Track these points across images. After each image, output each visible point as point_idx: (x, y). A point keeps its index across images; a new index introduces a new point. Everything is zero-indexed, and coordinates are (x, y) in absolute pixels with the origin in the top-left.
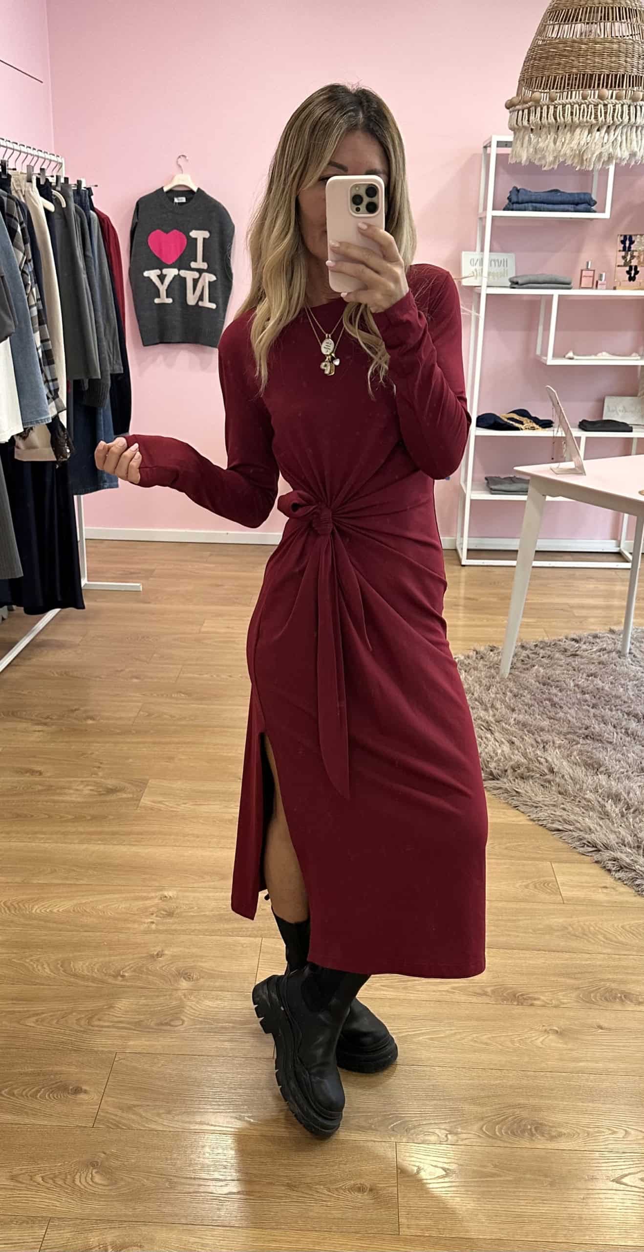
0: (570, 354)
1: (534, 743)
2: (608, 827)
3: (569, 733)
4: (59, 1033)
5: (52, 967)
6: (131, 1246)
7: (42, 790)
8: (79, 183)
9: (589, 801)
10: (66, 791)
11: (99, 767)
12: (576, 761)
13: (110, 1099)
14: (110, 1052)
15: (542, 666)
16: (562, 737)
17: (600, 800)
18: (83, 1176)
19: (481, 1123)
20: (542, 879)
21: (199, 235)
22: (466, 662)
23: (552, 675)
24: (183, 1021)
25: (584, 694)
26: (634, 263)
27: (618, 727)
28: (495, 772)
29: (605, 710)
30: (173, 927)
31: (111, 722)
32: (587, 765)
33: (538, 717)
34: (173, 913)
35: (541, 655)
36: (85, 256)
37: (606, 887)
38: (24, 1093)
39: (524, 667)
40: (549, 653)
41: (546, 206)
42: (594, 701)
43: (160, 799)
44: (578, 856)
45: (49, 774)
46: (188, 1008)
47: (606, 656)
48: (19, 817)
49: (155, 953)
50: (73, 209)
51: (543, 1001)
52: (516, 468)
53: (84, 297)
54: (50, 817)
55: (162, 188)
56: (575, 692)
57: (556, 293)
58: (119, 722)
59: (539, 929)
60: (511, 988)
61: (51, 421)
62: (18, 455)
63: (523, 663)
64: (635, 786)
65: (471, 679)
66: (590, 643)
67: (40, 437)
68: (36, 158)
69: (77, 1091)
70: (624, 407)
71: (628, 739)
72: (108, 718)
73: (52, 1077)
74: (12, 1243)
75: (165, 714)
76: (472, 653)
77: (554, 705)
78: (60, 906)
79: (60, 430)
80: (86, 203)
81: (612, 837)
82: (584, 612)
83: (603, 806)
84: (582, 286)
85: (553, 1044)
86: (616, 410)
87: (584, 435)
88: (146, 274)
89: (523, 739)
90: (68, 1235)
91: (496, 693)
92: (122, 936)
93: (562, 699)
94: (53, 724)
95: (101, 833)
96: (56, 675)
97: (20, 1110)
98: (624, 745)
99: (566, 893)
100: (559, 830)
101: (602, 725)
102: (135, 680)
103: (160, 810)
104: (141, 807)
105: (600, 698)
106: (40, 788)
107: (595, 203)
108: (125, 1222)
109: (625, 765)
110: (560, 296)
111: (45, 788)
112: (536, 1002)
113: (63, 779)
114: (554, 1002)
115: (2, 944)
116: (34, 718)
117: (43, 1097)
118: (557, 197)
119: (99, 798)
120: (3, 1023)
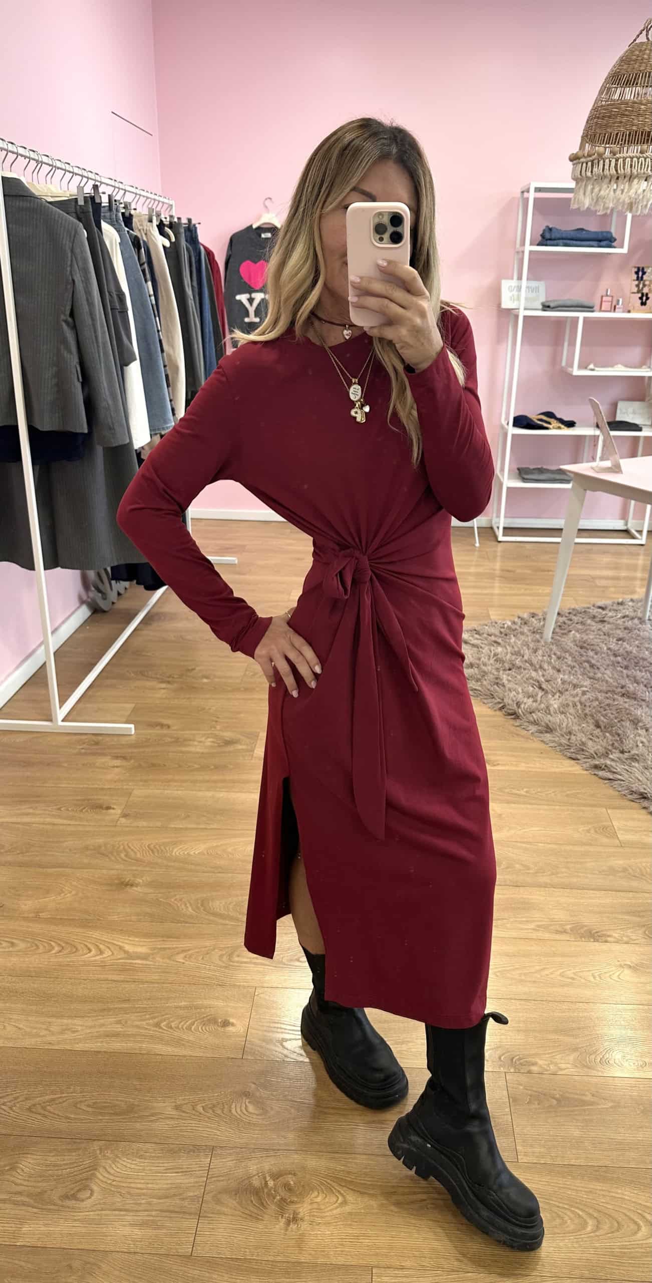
0: (591, 366)
4: (205, 968)
5: (194, 907)
6: (286, 1174)
7: (170, 743)
8: (190, 220)
10: (191, 743)
11: (216, 721)
14: (251, 987)
15: (577, 631)
18: (238, 1106)
20: (601, 824)
22: (514, 627)
23: (587, 640)
25: (617, 656)
26: (645, 290)
31: (224, 680)
33: (581, 677)
35: (576, 621)
38: (180, 1027)
39: (562, 632)
40: (581, 619)
41: (575, 242)
42: (625, 663)
44: (629, 803)
45: (175, 728)
47: (630, 622)
48: (153, 767)
50: (183, 245)
51: (616, 938)
54: (180, 766)
55: (251, 226)
56: (608, 655)
57: (581, 315)
58: (230, 681)
59: (603, 871)
60: (586, 926)
63: (562, 628)
65: (519, 643)
66: (615, 610)
69: (226, 1024)
70: (634, 410)
72: (220, 677)
73: (203, 1010)
74: (182, 1172)
76: (516, 620)
77: (592, 666)
78: (196, 849)
80: (193, 238)
82: (603, 583)
84: (603, 309)
86: (628, 412)
88: (238, 298)
90: (230, 1164)
91: (543, 656)
93: (598, 661)
94: (175, 682)
95: (224, 781)
97: (179, 1042)
99: (622, 836)
100: (610, 779)
101: (635, 685)
105: (630, 660)
106: (169, 740)
107: (615, 240)
108: (279, 1150)
110: (585, 319)
111: (173, 740)
112: (609, 939)
113: (187, 732)
114: (625, 939)
115: (149, 884)
116: (158, 676)
117: (197, 1030)
118: (583, 235)
119: (219, 749)
120: (157, 959)
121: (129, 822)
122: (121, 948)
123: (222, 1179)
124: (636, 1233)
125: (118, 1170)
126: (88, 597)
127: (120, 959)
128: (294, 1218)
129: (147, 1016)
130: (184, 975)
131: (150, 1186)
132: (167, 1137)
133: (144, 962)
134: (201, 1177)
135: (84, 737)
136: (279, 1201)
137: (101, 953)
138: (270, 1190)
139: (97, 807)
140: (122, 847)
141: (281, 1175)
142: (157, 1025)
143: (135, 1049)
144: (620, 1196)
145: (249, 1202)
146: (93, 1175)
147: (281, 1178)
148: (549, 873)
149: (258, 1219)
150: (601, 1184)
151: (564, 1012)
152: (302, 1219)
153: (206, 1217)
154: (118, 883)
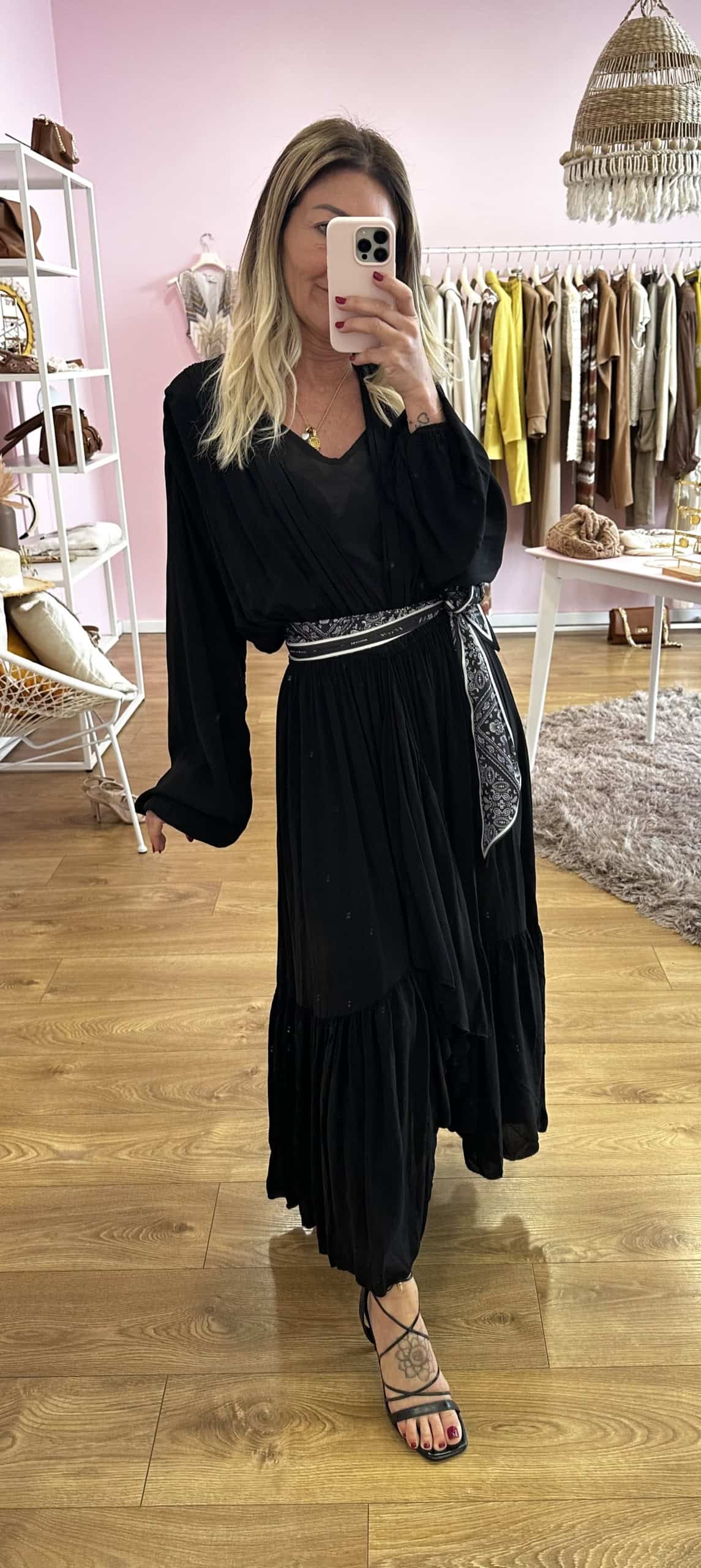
4: (155, 1165)
5: (140, 1093)
6: (260, 1401)
7: (108, 900)
10: (136, 899)
11: (167, 873)
13: (218, 1235)
14: (213, 1183)
18: (199, 1324)
19: (621, 1236)
20: (646, 965)
38: (124, 1235)
43: (237, 902)
45: (114, 883)
48: (87, 930)
49: (247, 1071)
51: (666, 1097)
54: (121, 928)
59: (651, 1020)
60: (630, 1085)
69: (182, 1228)
73: (153, 1214)
74: (129, 1408)
78: (142, 1025)
85: (682, 1144)
90: (189, 1394)
92: (212, 1055)
97: (123, 1254)
99: (672, 978)
103: (237, 914)
104: (217, 913)
106: (105, 897)
108: (250, 1374)
111: (112, 897)
112: (658, 1099)
113: (130, 887)
114: (678, 1098)
115: (84, 1070)
117: (146, 1237)
119: (170, 906)
120: (95, 1157)
121: (56, 997)
122: (48, 1147)
123: (179, 1412)
124: (696, 1441)
125: (47, 1411)
127: (49, 1160)
128: (269, 1454)
129: (84, 1226)
130: (129, 1174)
131: (89, 1427)
132: (109, 1368)
133: (79, 1162)
134: (152, 1412)
136: (251, 1434)
137: (24, 1154)
138: (240, 1422)
139: (16, 982)
140: (49, 1028)
141: (255, 1404)
142: (97, 1236)
143: (67, 1266)
144: (677, 1399)
145: (214, 1438)
146: (17, 1419)
147: (254, 1409)
148: (583, 1026)
149: (225, 1457)
150: (653, 1387)
151: (603, 1188)
152: (280, 1454)
153: (159, 1458)
154: (43, 1072)
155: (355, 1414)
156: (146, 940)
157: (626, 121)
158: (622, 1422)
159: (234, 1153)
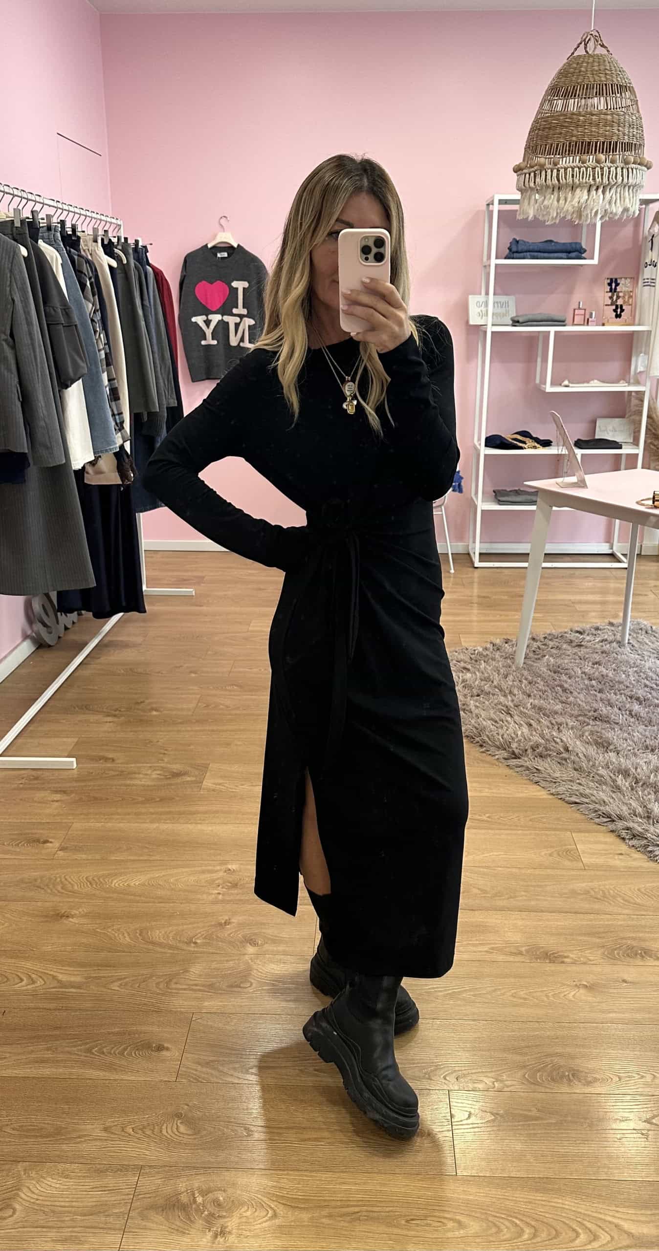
0: (566, 383)
1: (549, 725)
2: (620, 799)
3: (580, 715)
4: (141, 995)
5: (132, 936)
6: (216, 1191)
7: (114, 776)
8: (137, 242)
9: (602, 776)
10: (137, 776)
11: (164, 754)
12: (587, 740)
13: (189, 1055)
14: (188, 1012)
15: (551, 656)
16: (574, 719)
17: (612, 775)
18: (169, 1126)
19: (525, 1071)
20: (564, 847)
21: (240, 285)
22: (485, 654)
23: (561, 664)
24: (251, 984)
25: (591, 680)
26: (620, 302)
27: (623, 709)
28: (516, 751)
29: (610, 694)
30: (238, 897)
31: (174, 713)
32: (597, 743)
33: (552, 702)
34: (236, 885)
35: (550, 646)
36: (143, 305)
37: (621, 854)
38: (113, 1051)
39: (536, 657)
40: (557, 644)
41: (542, 254)
42: (600, 687)
43: (221, 781)
44: (595, 826)
45: (120, 761)
46: (255, 971)
47: (608, 646)
48: (96, 800)
49: (223, 922)
50: (133, 265)
51: (572, 959)
52: (525, 483)
53: (143, 341)
54: (124, 799)
55: (206, 245)
56: (583, 679)
57: (552, 330)
58: (181, 713)
59: (565, 894)
60: (543, 947)
61: (118, 450)
62: (88, 479)
63: (535, 654)
64: (642, 763)
65: (489, 668)
66: (592, 634)
67: (107, 464)
68: (99, 222)
69: (160, 1048)
70: (613, 428)
71: (632, 720)
72: (170, 710)
73: (137, 1035)
74: (109, 1190)
75: (221, 704)
76: (489, 646)
77: (565, 690)
78: (136, 881)
79: (125, 457)
80: (143, 259)
81: (625, 808)
82: (584, 607)
83: (614, 781)
84: (575, 323)
85: (583, 998)
86: (607, 430)
87: (579, 452)
88: (194, 319)
89: (540, 722)
90: (159, 1182)
91: (513, 681)
92: (193, 907)
93: (570, 685)
94: (122, 715)
95: (170, 813)
96: (122, 672)
97: (111, 1067)
98: (630, 726)
99: (587, 859)
100: (576, 803)
101: (609, 708)
102: (193, 675)
103: (221, 791)
104: (204, 789)
105: (605, 684)
106: (114, 773)
107: (585, 251)
108: (210, 1168)
109: (631, 743)
110: (556, 332)
111: (117, 773)
112: (566, 960)
113: (133, 765)
114: (582, 959)
115: (85, 916)
116: (105, 710)
117: (130, 1054)
118: (551, 247)
119: (166, 782)
120: (91, 987)
121: (67, 855)
122: (54, 977)
123: (150, 1196)
124: (574, 1240)
125: (42, 1189)
126: (33, 631)
127: (54, 988)
128: (221, 1232)
129: (80, 1043)
130: (119, 1003)
131: (74, 1204)
132: (94, 1158)
133: (78, 991)
134: (128, 1194)
135: (23, 772)
136: (207, 1216)
137: (34, 982)
138: (198, 1206)
139: (34, 841)
140: (59, 879)
141: (212, 1192)
142: (89, 1051)
143: (65, 1074)
144: (561, 1206)
145: (177, 1217)
146: (18, 1195)
147: (210, 1195)
148: (507, 896)
149: (184, 1233)
150: (542, 1195)
152: (230, 1233)
153: (130, 1232)
154: (53, 915)
155: (293, 1204)
156: (143, 810)
157: (574, 139)
158: (513, 1222)
159: (207, 990)
